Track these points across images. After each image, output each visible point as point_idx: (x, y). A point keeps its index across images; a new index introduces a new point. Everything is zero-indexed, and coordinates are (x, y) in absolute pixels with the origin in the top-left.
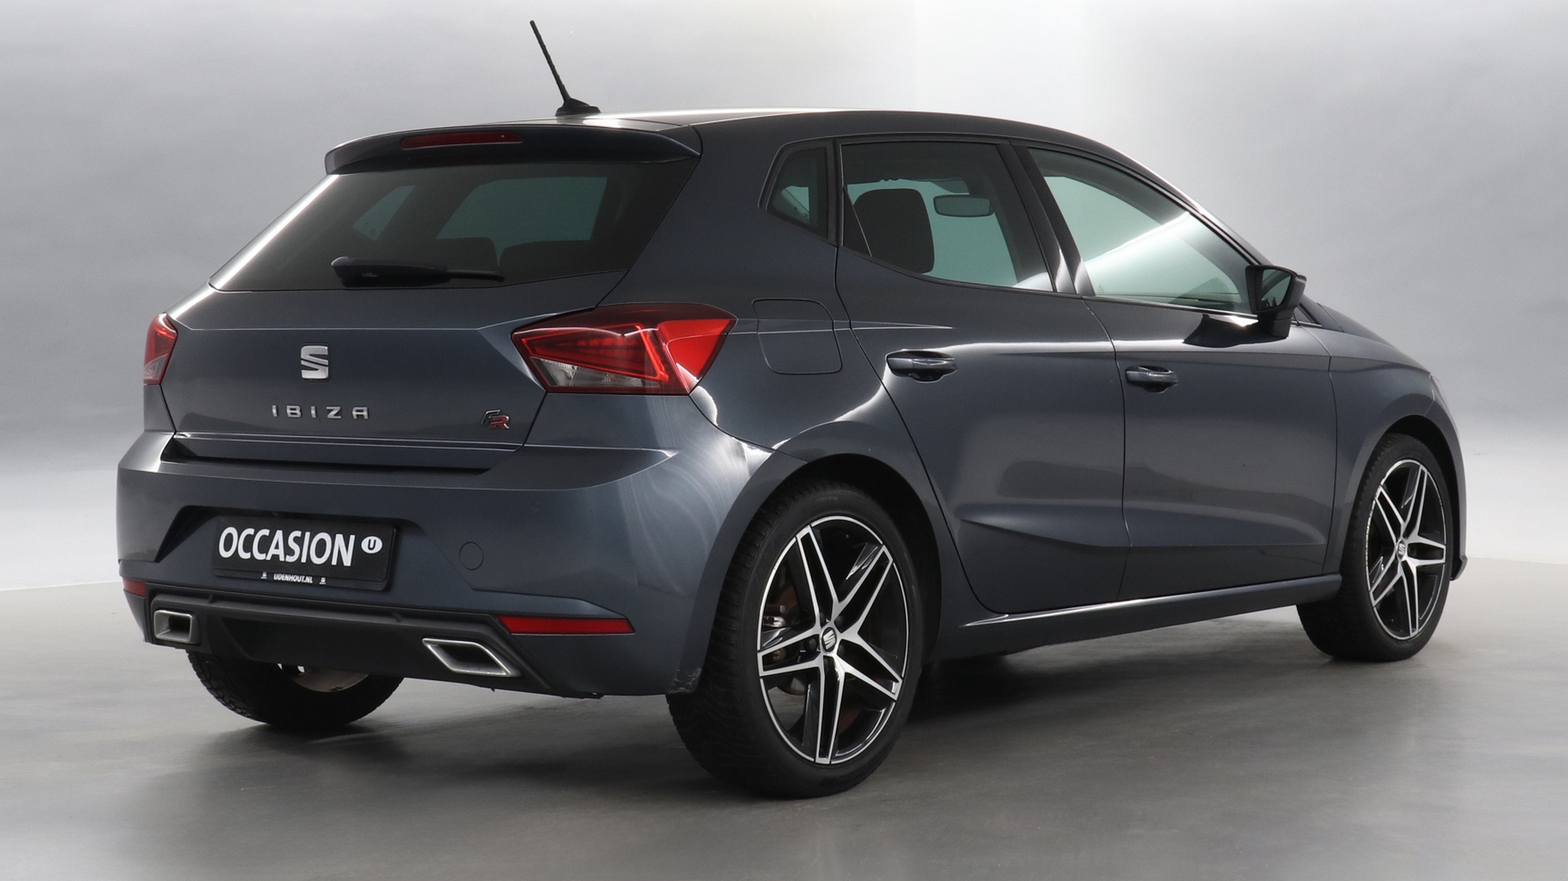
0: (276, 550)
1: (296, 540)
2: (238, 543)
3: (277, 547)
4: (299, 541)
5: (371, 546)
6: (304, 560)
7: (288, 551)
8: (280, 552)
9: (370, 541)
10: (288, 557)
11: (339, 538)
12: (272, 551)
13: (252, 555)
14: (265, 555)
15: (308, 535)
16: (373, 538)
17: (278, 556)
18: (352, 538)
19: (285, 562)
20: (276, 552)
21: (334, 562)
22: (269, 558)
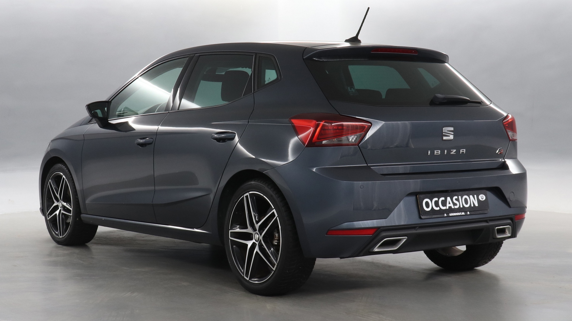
0: (449, 204)
1: (456, 199)
2: (432, 204)
3: (449, 203)
4: (457, 200)
5: (482, 198)
6: (461, 206)
7: (455, 204)
8: (452, 205)
9: (481, 196)
10: (455, 206)
11: (471, 196)
12: (448, 205)
13: (440, 208)
14: (445, 207)
15: (460, 197)
16: (482, 195)
17: (451, 206)
18: (475, 196)
19: (455, 208)
20: (450, 205)
21: (472, 206)
22: (447, 208)
